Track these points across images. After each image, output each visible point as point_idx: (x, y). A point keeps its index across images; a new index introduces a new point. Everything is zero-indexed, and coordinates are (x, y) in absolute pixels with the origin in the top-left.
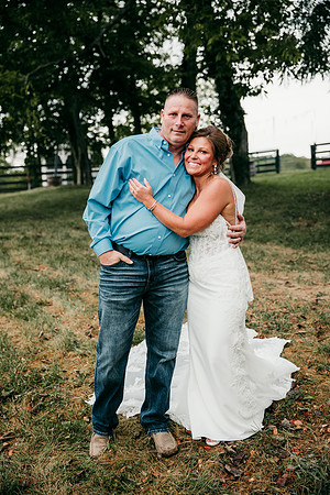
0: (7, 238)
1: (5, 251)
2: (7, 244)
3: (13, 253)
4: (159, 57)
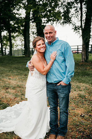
4: (18, 14)
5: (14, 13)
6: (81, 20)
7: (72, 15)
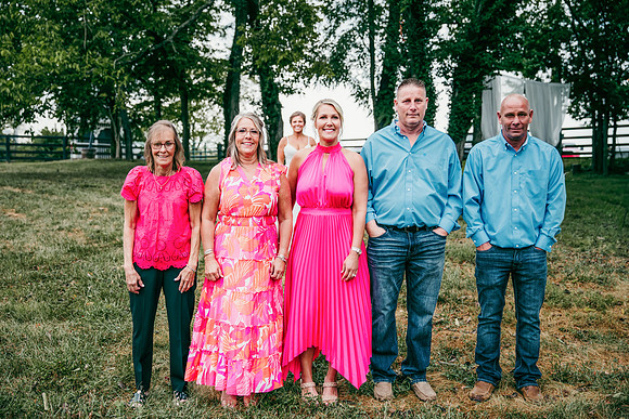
7: (351, 61)
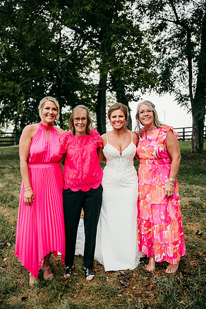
0: (3, 168)
1: (3, 174)
2: (3, 171)
3: (7, 175)
5: (82, 78)
6: (190, 86)
7: (175, 78)
